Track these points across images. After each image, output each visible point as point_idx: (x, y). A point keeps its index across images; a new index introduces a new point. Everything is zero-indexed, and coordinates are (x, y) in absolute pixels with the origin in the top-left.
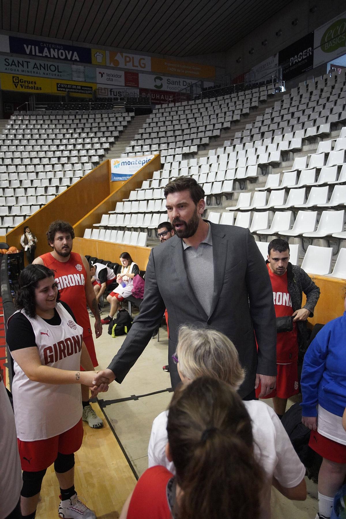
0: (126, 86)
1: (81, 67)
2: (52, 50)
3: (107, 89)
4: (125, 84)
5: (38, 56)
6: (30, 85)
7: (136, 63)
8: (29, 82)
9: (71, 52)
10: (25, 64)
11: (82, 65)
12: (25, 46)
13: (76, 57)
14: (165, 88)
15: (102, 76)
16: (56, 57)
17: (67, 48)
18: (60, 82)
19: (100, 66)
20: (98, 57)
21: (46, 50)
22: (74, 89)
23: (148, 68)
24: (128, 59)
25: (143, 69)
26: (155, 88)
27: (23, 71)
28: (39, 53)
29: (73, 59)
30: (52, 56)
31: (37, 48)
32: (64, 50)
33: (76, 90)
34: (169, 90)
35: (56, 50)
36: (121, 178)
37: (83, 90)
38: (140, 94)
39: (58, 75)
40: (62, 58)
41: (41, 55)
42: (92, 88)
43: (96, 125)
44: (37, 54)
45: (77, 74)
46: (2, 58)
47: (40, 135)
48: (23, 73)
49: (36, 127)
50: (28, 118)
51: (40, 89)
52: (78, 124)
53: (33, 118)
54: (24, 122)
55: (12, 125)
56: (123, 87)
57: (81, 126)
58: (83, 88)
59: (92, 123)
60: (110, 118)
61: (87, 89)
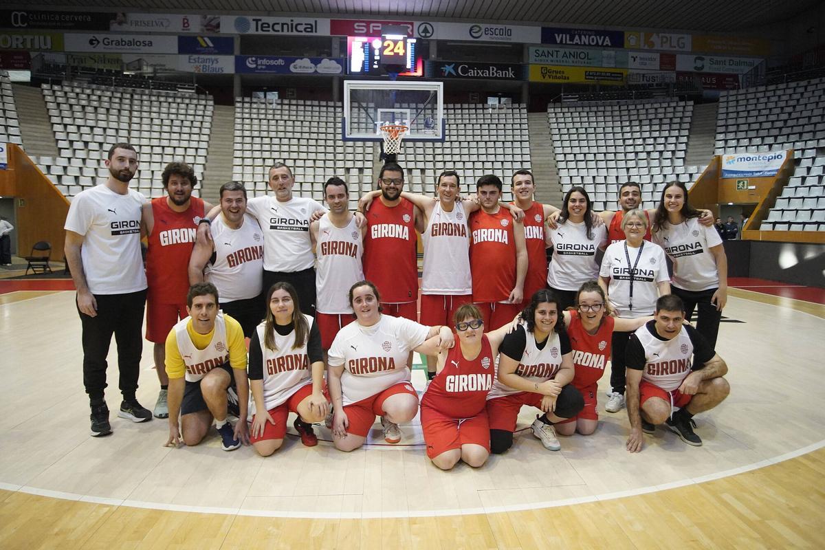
0: (661, 69)
1: (613, 53)
2: (583, 37)
3: (639, 74)
4: (660, 67)
5: (568, 44)
6: (558, 75)
7: (675, 43)
8: (557, 72)
9: (602, 37)
10: (555, 54)
11: (613, 50)
12: (556, 35)
13: (608, 41)
14: (706, 70)
15: (634, 61)
16: (587, 43)
17: (598, 33)
18: (589, 69)
19: (633, 50)
20: (631, 40)
21: (577, 37)
22: (604, 76)
23: (688, 48)
24: (665, 40)
25: (680, 50)
26: (695, 71)
27: (552, 61)
28: (570, 40)
29: (605, 44)
30: (583, 43)
31: (568, 36)
32: (596, 35)
33: (606, 78)
34: (711, 71)
35: (587, 37)
37: (613, 77)
38: (677, 78)
39: (587, 63)
40: (592, 44)
41: (571, 43)
42: (622, 74)
43: (653, 116)
44: (568, 42)
45: (607, 60)
46: (532, 50)
47: (595, 128)
48: (552, 63)
49: (583, 119)
50: (566, 110)
51: (568, 78)
52: (629, 116)
53: (572, 110)
54: (567, 115)
55: (557, 119)
56: (657, 72)
57: (635, 118)
58: (613, 75)
59: (647, 114)
60: (665, 108)
61: (616, 75)
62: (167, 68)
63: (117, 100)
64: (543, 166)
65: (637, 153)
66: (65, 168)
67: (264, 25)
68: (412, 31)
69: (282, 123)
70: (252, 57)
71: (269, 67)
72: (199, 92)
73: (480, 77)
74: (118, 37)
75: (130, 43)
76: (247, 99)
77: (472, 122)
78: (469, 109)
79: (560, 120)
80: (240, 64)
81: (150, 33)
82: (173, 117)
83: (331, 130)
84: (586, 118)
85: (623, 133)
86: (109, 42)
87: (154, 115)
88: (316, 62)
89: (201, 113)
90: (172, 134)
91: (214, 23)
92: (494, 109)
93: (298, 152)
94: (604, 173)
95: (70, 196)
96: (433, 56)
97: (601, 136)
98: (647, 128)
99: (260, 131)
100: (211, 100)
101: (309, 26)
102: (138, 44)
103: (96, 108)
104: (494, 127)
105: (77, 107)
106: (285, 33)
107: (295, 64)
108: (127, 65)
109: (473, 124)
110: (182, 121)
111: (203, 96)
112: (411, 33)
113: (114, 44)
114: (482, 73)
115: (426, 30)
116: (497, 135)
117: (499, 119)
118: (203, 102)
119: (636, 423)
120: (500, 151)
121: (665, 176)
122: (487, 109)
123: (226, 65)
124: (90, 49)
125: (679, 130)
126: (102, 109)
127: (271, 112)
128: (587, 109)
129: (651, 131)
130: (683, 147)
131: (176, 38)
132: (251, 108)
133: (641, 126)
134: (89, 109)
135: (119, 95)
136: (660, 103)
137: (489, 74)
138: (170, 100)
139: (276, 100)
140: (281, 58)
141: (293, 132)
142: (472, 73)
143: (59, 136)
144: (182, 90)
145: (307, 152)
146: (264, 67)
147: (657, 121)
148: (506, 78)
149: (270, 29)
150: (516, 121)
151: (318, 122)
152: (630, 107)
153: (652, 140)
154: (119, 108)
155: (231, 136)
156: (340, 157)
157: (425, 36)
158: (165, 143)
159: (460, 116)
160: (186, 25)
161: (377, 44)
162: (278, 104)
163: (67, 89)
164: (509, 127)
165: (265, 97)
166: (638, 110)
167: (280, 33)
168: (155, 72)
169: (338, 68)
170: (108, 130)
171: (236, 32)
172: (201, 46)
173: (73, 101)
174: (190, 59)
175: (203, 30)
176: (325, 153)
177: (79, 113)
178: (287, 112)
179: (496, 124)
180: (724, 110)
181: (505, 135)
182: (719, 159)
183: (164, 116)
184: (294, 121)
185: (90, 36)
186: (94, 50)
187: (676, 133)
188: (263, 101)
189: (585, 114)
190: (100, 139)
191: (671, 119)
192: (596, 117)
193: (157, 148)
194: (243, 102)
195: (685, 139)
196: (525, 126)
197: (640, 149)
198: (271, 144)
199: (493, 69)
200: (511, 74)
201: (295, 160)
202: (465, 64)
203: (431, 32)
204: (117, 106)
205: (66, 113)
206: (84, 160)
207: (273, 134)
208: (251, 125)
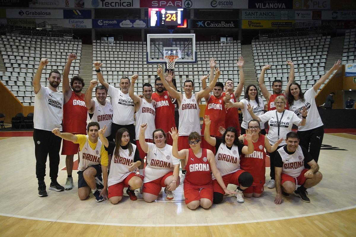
0: (313, 19)
1: (286, 12)
2: (270, 4)
3: (301, 22)
5: (263, 8)
6: (258, 25)
7: (321, 5)
8: (256, 23)
9: (281, 4)
10: (255, 14)
12: (256, 4)
13: (284, 6)
14: (339, 18)
15: (298, 16)
16: (273, 8)
17: (279, 2)
18: (272, 21)
19: (297, 10)
20: (297, 4)
22: (282, 25)
23: (328, 7)
24: (315, 3)
25: (324, 8)
26: (332, 19)
29: (282, 8)
30: (270, 7)
31: (262, 4)
32: (277, 3)
34: (341, 19)
35: (273, 4)
36: (352, 75)
37: (287, 25)
38: (322, 24)
39: (273, 18)
40: (275, 8)
41: (264, 8)
42: (292, 23)
43: (308, 45)
44: (262, 7)
45: (284, 16)
46: (243, 12)
47: (276, 52)
48: (254, 19)
49: (270, 48)
50: (261, 43)
51: (263, 26)
52: (295, 45)
53: (265, 43)
54: (262, 46)
55: (256, 48)
56: (311, 21)
57: (298, 46)
59: (305, 44)
60: (315, 40)
62: (58, 26)
63: (34, 43)
64: (249, 72)
65: (298, 65)
66: (9, 77)
67: (107, 3)
68: (181, 4)
69: (116, 53)
70: (101, 20)
71: (109, 25)
72: (74, 38)
73: (217, 27)
74: (33, 11)
75: (39, 14)
76: (98, 41)
77: (212, 50)
78: (211, 44)
79: (258, 48)
80: (95, 23)
81: (49, 8)
82: (62, 51)
83: (141, 56)
84: (272, 47)
85: (291, 55)
86: (29, 13)
87: (52, 50)
88: (133, 21)
89: (76, 48)
90: (62, 59)
91: (81, 3)
92: (224, 43)
93: (125, 68)
94: (281, 75)
95: (13, 91)
96: (192, 17)
97: (280, 56)
98: (305, 51)
99: (105, 57)
100: (80, 42)
101: (129, 3)
102: (43, 14)
103: (23, 47)
104: (223, 53)
105: (14, 46)
106: (117, 7)
107: (122, 23)
108: (38, 24)
109: (213, 52)
110: (67, 53)
111: (77, 40)
112: (181, 6)
113: (31, 14)
114: (218, 25)
115: (188, 4)
116: (225, 57)
117: (226, 49)
118: (77, 43)
119: (279, 191)
120: (227, 65)
121: (313, 76)
122: (220, 43)
123: (88, 24)
124: (19, 17)
125: (322, 52)
126: (27, 47)
127: (111, 47)
128: (272, 42)
129: (306, 53)
130: (324, 60)
131: (62, 11)
132: (100, 46)
133: (301, 50)
134: (20, 47)
135: (35, 40)
136: (312, 38)
137: (221, 26)
138: (60, 42)
139: (113, 41)
140: (115, 20)
141: (122, 58)
142: (212, 25)
143: (6, 61)
144: (66, 37)
145: (129, 68)
146: (107, 25)
147: (310, 48)
148: (230, 27)
149: (110, 5)
150: (235, 50)
151: (134, 52)
152: (296, 40)
153: (307, 57)
154: (35, 47)
155: (91, 60)
156: (146, 70)
157: (188, 7)
158: (58, 64)
159: (206, 47)
160: (67, 4)
161: (163, 11)
162: (114, 43)
163: (9, 37)
164: (231, 52)
165: (108, 40)
166: (300, 42)
167: (115, 7)
168: (52, 28)
169: (144, 25)
170: (30, 58)
171: (93, 7)
172: (75, 15)
173: (12, 43)
174: (69, 21)
175: (76, 6)
176: (138, 68)
177: (15, 50)
178: (118, 48)
179: (225, 52)
180: (348, 40)
181: (229, 57)
182: (344, 67)
183: (57, 50)
184: (122, 52)
185: (19, 10)
186: (22, 17)
187: (320, 53)
188: (107, 42)
189: (271, 45)
190: (26, 62)
191: (318, 46)
192: (277, 46)
193: (55, 66)
194: (97, 43)
195: (325, 57)
196: (240, 52)
197: (300, 62)
198: (111, 64)
199: (223, 23)
200: (232, 25)
201: (123, 72)
202: (208, 21)
203: (191, 4)
204: (34, 46)
205: (9, 50)
206: (19, 73)
207: (112, 59)
208: (101, 54)
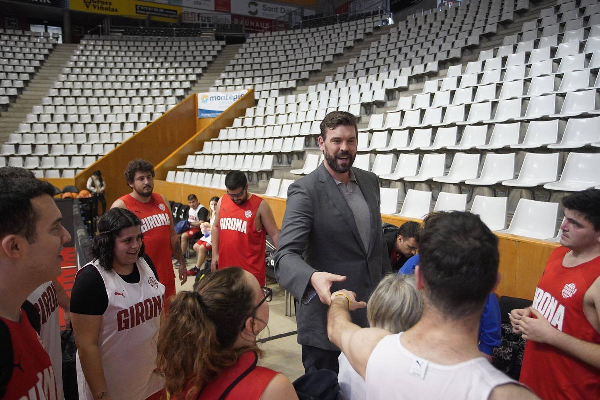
0: (216, 11)
3: (194, 13)
4: (216, 8)
6: (105, 6)
8: (103, 3)
14: (260, 15)
18: (139, 3)
22: (157, 12)
26: (250, 15)
33: (158, 14)
34: (265, 17)
36: (209, 115)
37: (167, 14)
38: (233, 20)
42: (176, 11)
51: (116, 10)
52: (178, 52)
53: (122, 43)
56: (212, 13)
58: (167, 12)
61: (171, 12)
166: (188, 47)
